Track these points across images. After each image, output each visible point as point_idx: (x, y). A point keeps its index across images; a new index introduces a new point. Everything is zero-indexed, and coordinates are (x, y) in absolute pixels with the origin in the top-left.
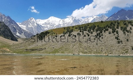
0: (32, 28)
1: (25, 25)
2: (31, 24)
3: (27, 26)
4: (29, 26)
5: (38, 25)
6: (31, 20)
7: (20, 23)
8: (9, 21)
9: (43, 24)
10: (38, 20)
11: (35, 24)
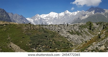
0: (37, 21)
1: (33, 19)
2: (36, 18)
3: (34, 20)
4: (35, 20)
5: (41, 18)
6: (37, 15)
7: (30, 18)
8: (21, 18)
9: (45, 18)
10: (43, 15)
11: (39, 18)
